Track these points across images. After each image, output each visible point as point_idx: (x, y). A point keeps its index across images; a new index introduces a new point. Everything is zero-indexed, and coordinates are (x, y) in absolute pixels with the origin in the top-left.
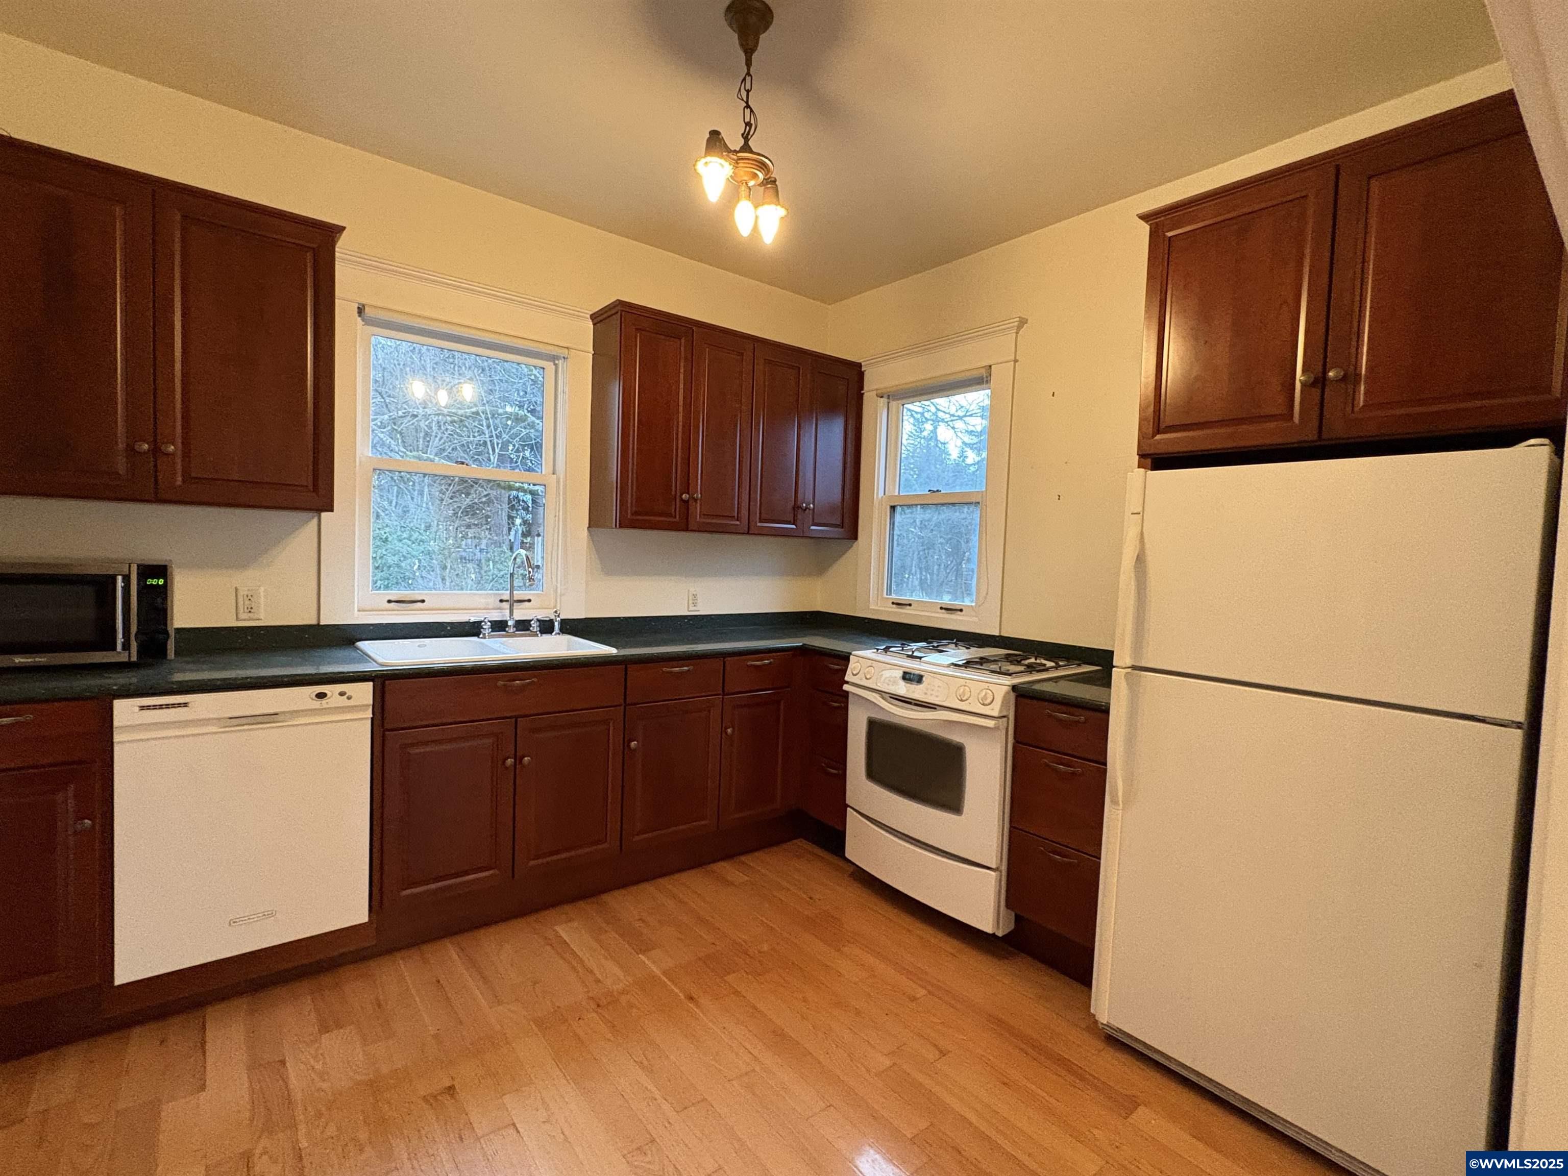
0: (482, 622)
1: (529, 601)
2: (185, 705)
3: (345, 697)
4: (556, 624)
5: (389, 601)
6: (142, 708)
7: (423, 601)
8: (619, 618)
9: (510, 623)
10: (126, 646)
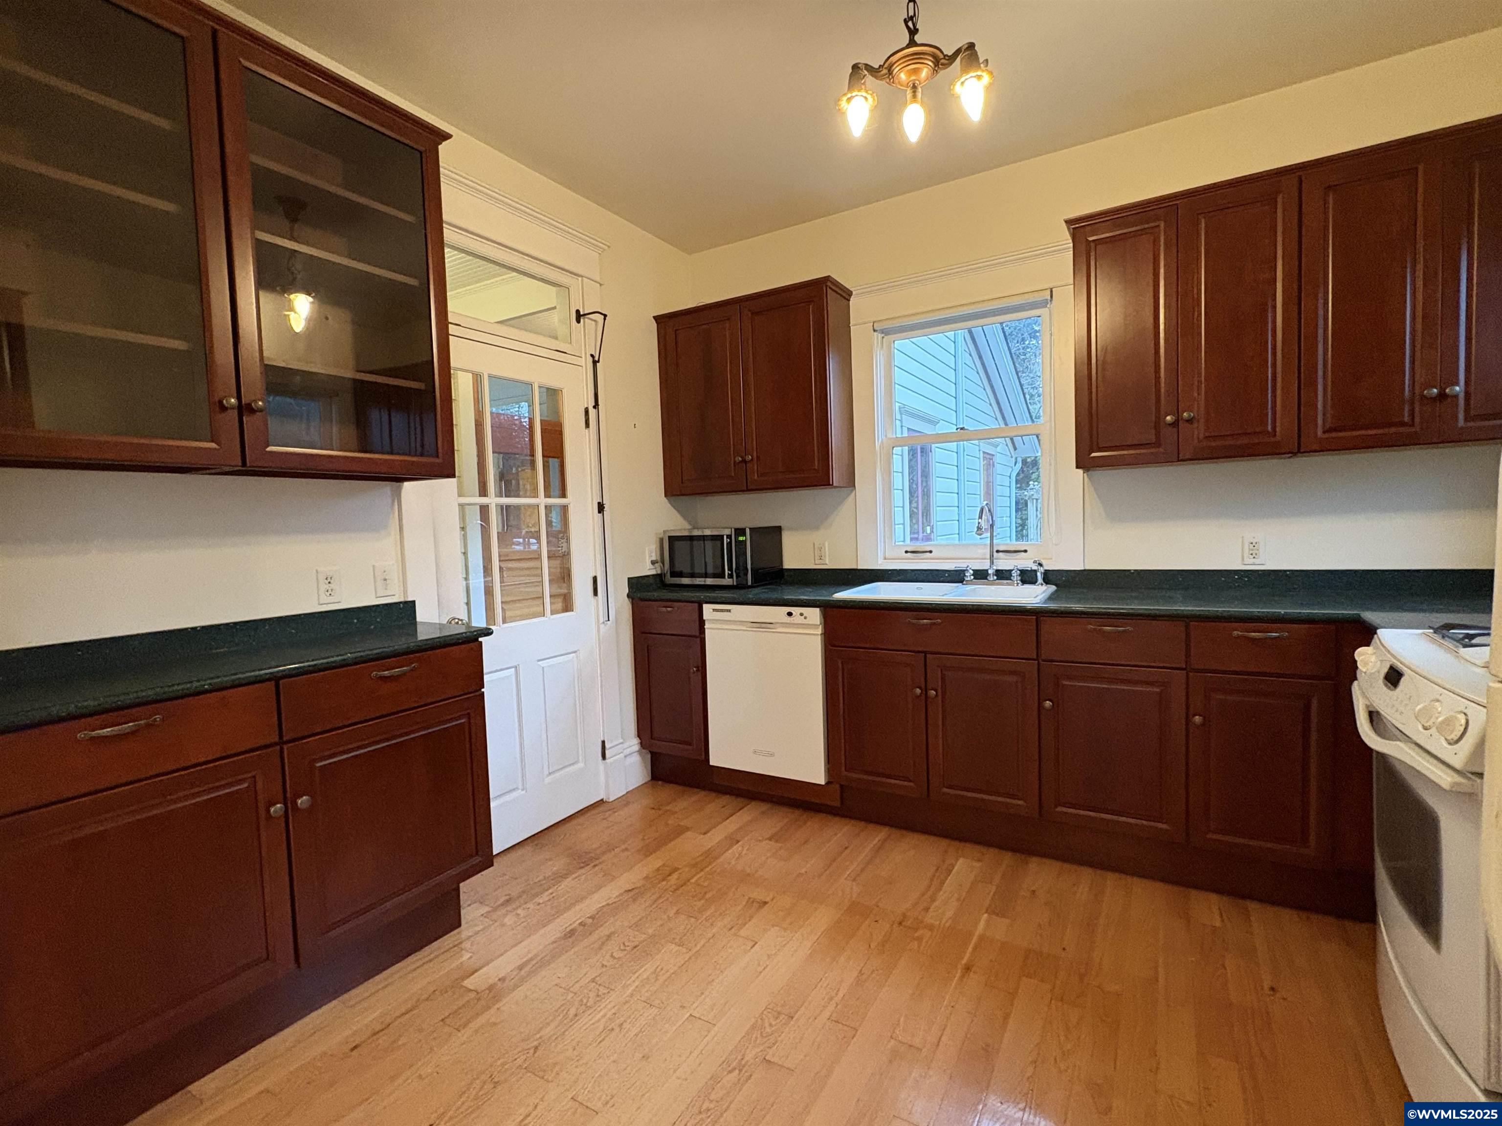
0: (964, 570)
1: (1025, 551)
2: (729, 611)
3: (803, 617)
4: (1039, 574)
5: (906, 552)
6: (714, 610)
7: (931, 552)
8: (1129, 571)
9: (990, 572)
10: (730, 576)
